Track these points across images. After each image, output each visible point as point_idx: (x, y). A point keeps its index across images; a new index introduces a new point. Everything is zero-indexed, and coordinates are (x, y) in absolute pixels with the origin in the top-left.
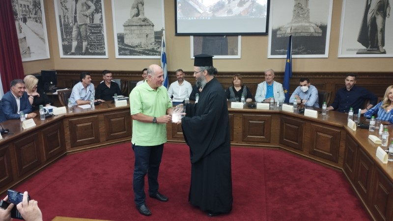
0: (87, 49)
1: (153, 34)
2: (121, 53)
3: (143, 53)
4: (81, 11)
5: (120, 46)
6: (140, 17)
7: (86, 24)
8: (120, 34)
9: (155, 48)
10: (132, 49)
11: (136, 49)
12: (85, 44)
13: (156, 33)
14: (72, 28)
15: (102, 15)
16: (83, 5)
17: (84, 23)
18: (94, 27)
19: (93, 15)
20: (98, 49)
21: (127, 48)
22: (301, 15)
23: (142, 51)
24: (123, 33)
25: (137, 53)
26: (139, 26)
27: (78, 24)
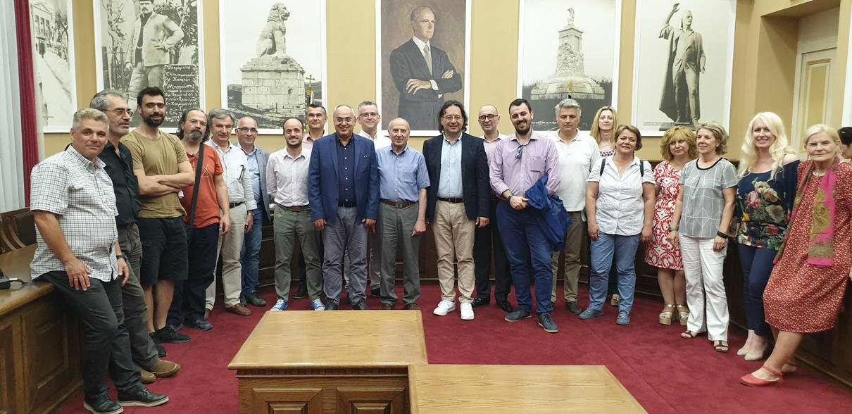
1: (303, 89)
6: (276, 54)
7: (162, 66)
8: (234, 87)
11: (266, 116)
13: (308, 87)
15: (197, 50)
17: (156, 64)
18: (178, 72)
22: (570, 64)
23: (278, 120)
24: (241, 86)
25: (267, 123)
26: (274, 73)
27: (143, 66)
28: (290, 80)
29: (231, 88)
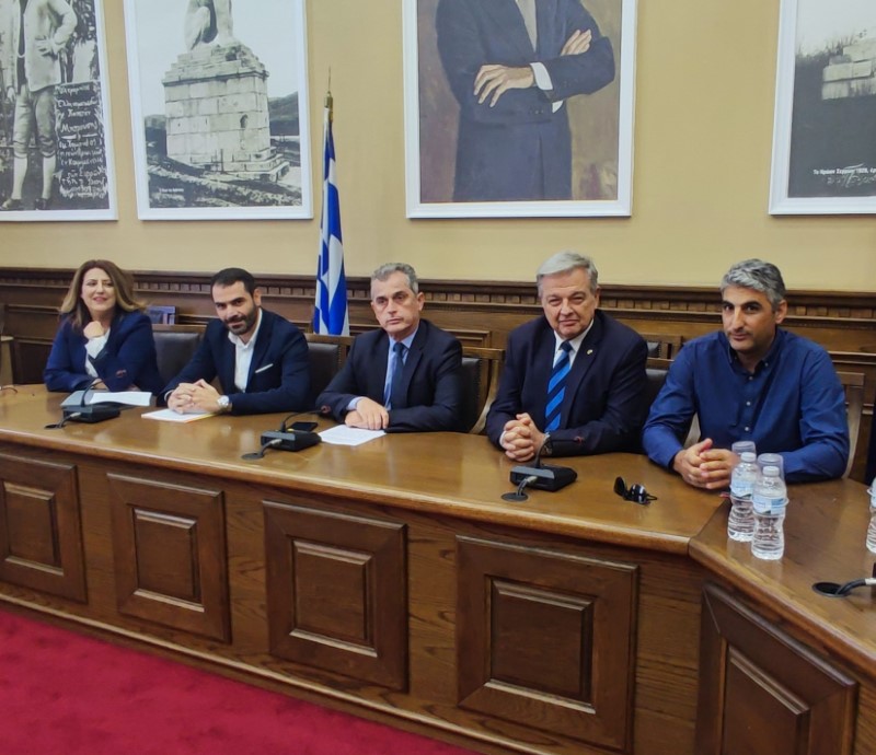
0: (55, 183)
1: (265, 115)
2: (157, 196)
3: (231, 197)
4: (38, 39)
5: (154, 169)
6: (217, 40)
7: (50, 89)
8: (154, 121)
9: (273, 172)
10: (192, 179)
11: (207, 180)
12: (49, 164)
13: (275, 106)
14: (11, 108)
15: (96, 49)
16: (41, 14)
17: (44, 85)
18: (74, 98)
19: (69, 50)
20: (86, 184)
21: (175, 175)
23: (225, 187)
24: (164, 117)
26: (215, 82)
27: (28, 91)
28: (243, 96)
29: (149, 125)
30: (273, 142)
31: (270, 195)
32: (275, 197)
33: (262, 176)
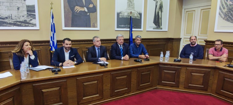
3: (15, 24)
13: (28, 7)
23: (13, 22)
25: (7, 24)
28: (18, 3)
30: (28, 14)
31: (27, 25)
32: (29, 25)
33: (24, 21)
